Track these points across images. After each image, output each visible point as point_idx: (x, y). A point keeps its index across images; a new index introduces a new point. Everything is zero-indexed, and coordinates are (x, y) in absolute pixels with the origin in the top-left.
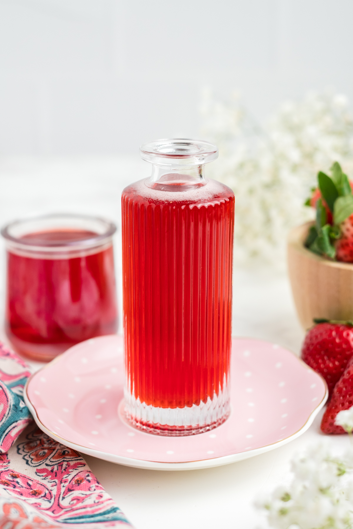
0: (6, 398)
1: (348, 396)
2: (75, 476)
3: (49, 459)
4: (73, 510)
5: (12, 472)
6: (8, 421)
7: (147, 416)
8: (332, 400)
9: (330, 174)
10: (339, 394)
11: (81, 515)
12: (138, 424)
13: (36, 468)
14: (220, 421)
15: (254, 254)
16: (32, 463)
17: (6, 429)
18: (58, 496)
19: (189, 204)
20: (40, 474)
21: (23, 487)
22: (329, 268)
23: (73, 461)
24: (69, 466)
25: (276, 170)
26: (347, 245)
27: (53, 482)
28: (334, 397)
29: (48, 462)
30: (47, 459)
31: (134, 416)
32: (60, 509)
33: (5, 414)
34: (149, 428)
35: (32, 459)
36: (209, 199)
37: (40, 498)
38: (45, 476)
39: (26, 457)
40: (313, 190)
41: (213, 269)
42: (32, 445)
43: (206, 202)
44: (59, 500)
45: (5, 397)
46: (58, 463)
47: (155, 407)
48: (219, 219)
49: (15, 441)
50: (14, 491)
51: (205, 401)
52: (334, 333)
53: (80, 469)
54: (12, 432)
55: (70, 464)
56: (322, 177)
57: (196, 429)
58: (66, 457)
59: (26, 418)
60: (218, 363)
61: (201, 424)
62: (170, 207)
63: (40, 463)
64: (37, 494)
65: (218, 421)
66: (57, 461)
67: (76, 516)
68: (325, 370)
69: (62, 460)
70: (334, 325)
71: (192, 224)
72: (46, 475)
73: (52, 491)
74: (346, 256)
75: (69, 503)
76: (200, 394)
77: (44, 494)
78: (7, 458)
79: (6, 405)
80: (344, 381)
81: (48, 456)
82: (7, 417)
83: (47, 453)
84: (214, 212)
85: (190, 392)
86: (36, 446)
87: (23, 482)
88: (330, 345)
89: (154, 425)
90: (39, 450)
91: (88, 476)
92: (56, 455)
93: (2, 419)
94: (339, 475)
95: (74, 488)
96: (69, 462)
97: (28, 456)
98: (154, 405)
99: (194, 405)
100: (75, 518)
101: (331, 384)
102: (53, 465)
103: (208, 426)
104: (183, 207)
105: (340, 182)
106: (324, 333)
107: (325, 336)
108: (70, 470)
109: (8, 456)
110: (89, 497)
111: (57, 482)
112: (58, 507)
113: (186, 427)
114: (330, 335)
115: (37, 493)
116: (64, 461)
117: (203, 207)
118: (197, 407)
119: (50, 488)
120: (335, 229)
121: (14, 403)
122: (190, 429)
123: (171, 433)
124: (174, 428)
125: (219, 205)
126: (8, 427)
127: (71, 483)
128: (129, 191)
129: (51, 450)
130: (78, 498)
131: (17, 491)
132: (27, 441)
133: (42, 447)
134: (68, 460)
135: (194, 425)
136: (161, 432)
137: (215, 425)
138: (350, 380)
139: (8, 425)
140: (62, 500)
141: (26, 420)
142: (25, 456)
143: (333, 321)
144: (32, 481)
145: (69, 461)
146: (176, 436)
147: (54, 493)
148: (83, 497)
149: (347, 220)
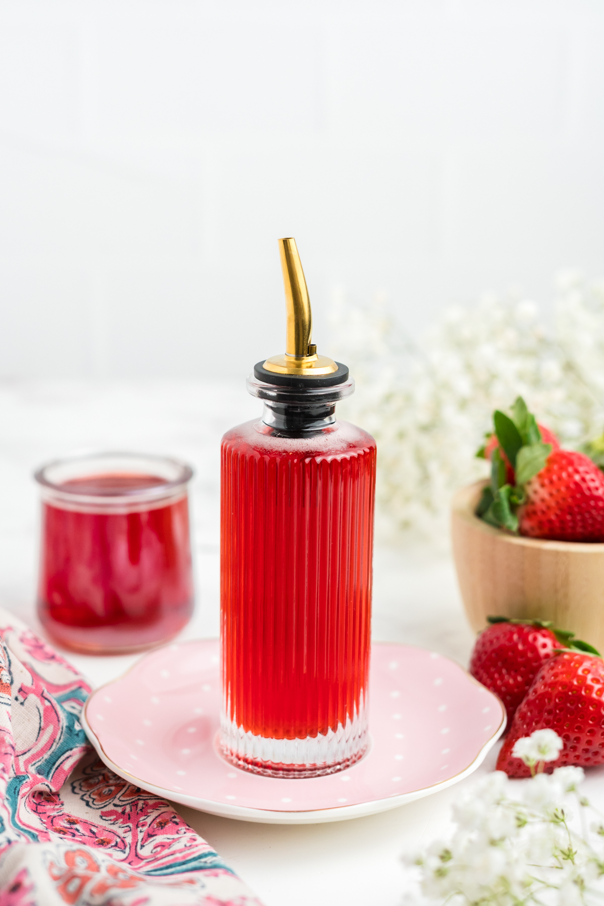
0: (57, 717)
1: (534, 724)
2: (157, 817)
3: (117, 798)
4: (157, 859)
5: (68, 816)
6: (60, 748)
7: (254, 750)
8: (512, 730)
9: (511, 414)
10: (522, 722)
11: (168, 864)
12: (241, 762)
13: (100, 810)
14: (354, 758)
15: (406, 525)
16: (94, 804)
17: (57, 760)
18: (135, 844)
19: (316, 456)
20: (107, 818)
21: (84, 835)
22: (509, 545)
23: (153, 800)
24: (147, 805)
25: (437, 405)
26: (535, 513)
27: (126, 826)
28: (515, 725)
29: (116, 801)
30: (115, 798)
31: (234, 751)
32: (139, 860)
33: (55, 739)
34: (256, 768)
35: (94, 800)
36: (342, 450)
37: (109, 848)
38: (113, 820)
39: (85, 798)
40: (488, 436)
41: (348, 545)
42: (92, 781)
43: (339, 454)
44: (136, 849)
45: (55, 716)
46: (132, 802)
47: (265, 737)
48: (355, 476)
49: (69, 776)
50: (74, 840)
51: (335, 729)
52: (515, 637)
53: (163, 809)
54: (64, 764)
55: (148, 803)
56: (499, 418)
57: (323, 768)
58: (142, 795)
59: (83, 745)
60: (353, 675)
61: (329, 763)
62: (290, 461)
63: (106, 804)
64: (104, 844)
65: (352, 758)
66: (129, 800)
67: (162, 866)
68: (503, 689)
69: (136, 799)
70: (515, 625)
71: (320, 483)
72: (115, 818)
73: (126, 839)
74: (532, 529)
75: (150, 851)
76: (327, 719)
77: (115, 843)
78: (60, 800)
79: (57, 726)
80: (529, 703)
81: (117, 794)
82: (58, 744)
83: (114, 791)
84: (349, 467)
85: (314, 718)
86: (98, 783)
87: (84, 829)
88: (510, 654)
89: (264, 764)
90: (102, 787)
91: (174, 817)
92: (127, 792)
93: (51, 747)
94: (520, 826)
95: (156, 832)
96: (147, 801)
97: (87, 796)
98: (263, 735)
99: (320, 735)
100: (161, 869)
101: (511, 708)
102: (124, 805)
103: (339, 764)
104: (307, 460)
105: (524, 425)
106: (502, 636)
107: (503, 641)
108: (149, 811)
109: (61, 797)
110: (177, 841)
111: (131, 827)
112: (136, 858)
113: (308, 766)
114: (510, 639)
115: (104, 842)
116: (139, 799)
117: (335, 461)
118: (324, 737)
119: (122, 835)
120: (517, 490)
121: (68, 724)
122: (314, 768)
123: (287, 775)
124: (290, 767)
125: (357, 457)
126: (59, 757)
127: (151, 827)
128: (232, 437)
129: (119, 786)
130: (163, 844)
131: (77, 841)
132: (84, 776)
133: (106, 784)
134: (144, 798)
135: (319, 763)
136: (272, 773)
137: (348, 763)
138: (537, 701)
139: (60, 754)
140: (141, 848)
141: (83, 747)
142: (83, 796)
143: (514, 621)
144: (97, 827)
145: (147, 799)
146: (294, 778)
147: (129, 840)
148: (170, 842)
149: (534, 478)
